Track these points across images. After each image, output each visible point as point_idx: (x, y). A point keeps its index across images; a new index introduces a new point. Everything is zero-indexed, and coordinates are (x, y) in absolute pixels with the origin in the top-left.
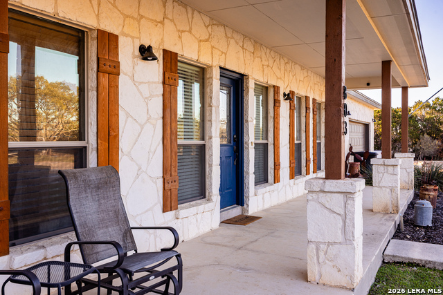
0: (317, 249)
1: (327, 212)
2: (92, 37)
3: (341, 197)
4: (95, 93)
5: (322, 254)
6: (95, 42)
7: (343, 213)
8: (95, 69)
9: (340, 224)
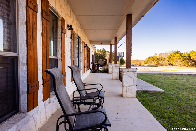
0: (126, 88)
1: (129, 77)
2: (59, 20)
3: (133, 73)
4: (61, 40)
5: (127, 89)
6: (61, 21)
7: (133, 77)
8: (61, 31)
9: (133, 80)
